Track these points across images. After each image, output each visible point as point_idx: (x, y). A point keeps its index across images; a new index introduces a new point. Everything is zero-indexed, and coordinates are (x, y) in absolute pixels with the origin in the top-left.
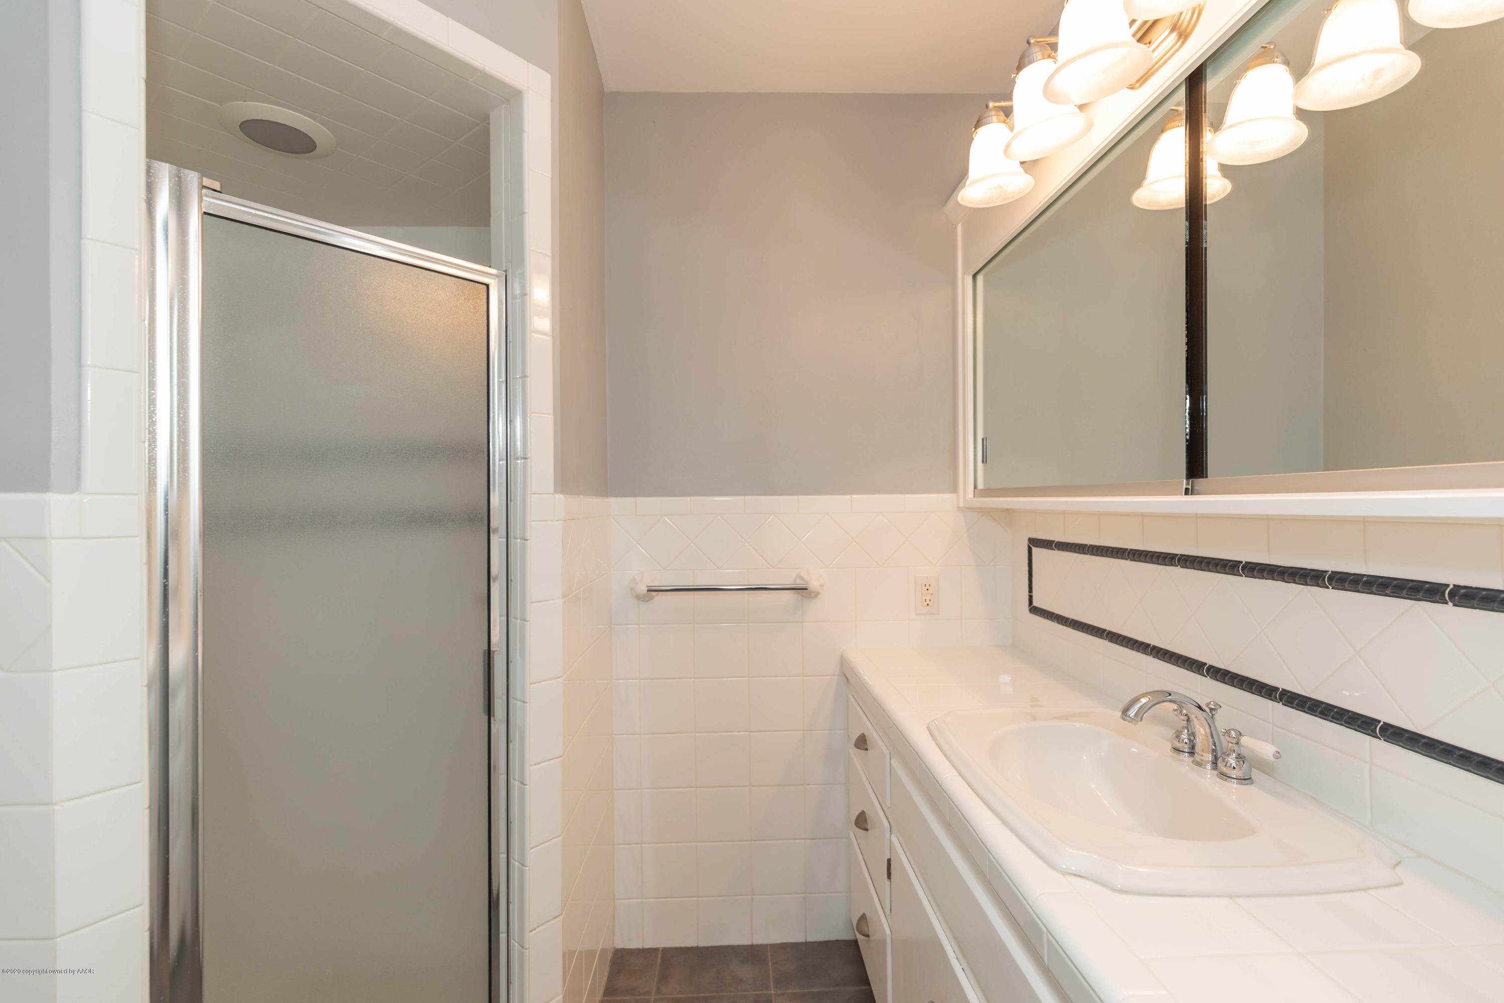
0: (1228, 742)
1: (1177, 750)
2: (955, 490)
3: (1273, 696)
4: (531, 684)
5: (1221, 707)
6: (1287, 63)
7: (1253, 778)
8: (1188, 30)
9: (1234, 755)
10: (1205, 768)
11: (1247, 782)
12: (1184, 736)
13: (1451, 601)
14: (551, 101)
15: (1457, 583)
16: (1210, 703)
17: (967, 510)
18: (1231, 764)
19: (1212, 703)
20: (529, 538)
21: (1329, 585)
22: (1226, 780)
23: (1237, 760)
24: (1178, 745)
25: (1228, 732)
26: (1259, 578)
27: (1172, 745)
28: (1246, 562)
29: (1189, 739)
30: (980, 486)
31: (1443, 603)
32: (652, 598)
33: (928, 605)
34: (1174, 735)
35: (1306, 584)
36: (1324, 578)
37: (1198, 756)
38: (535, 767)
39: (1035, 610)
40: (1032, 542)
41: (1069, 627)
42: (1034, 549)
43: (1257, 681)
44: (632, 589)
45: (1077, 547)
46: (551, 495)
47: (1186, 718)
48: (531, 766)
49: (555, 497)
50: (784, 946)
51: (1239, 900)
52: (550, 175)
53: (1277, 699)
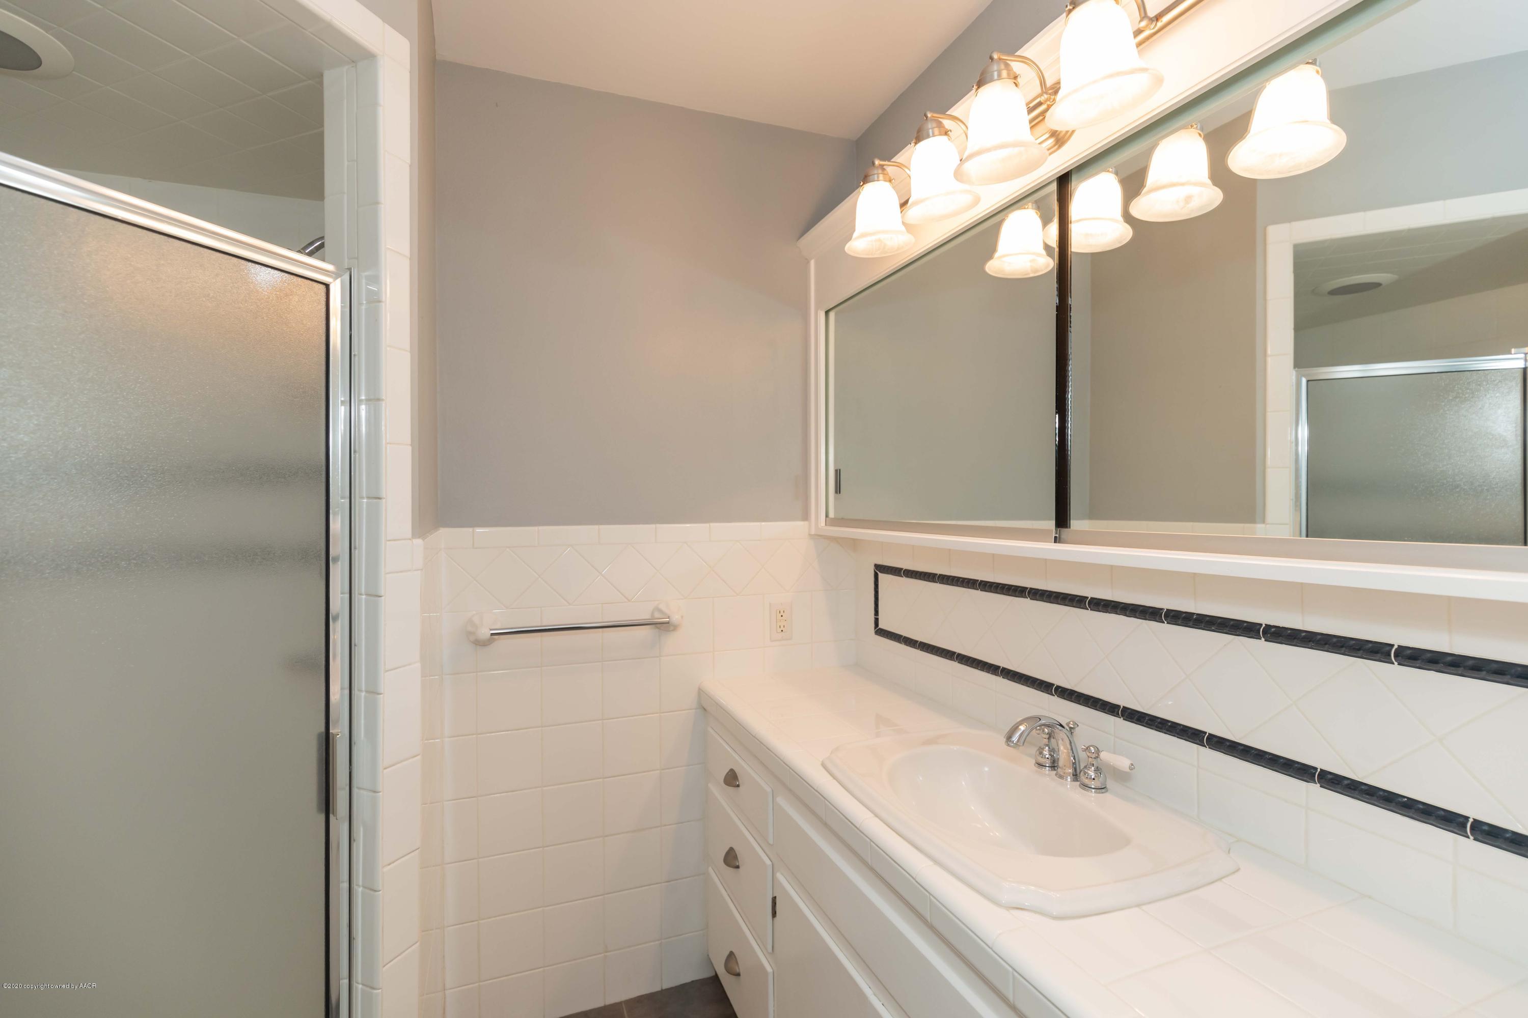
0: (1088, 757)
1: (1040, 765)
2: (805, 517)
3: (1116, 712)
4: (385, 769)
5: (1078, 725)
6: (1117, 174)
7: (1107, 787)
8: (1066, 138)
9: (1093, 768)
10: (1066, 780)
11: (1103, 790)
12: (1046, 752)
13: (1264, 638)
14: (410, 72)
15: (1268, 623)
16: (1070, 722)
17: (817, 537)
18: (1091, 776)
19: (1071, 723)
20: (383, 594)
21: (1165, 620)
22: (1087, 790)
23: (1096, 772)
24: (1041, 760)
25: (1088, 748)
26: (1103, 612)
27: (1036, 760)
28: (1091, 598)
29: (1050, 755)
30: (831, 515)
31: (1257, 639)
32: (494, 640)
33: (782, 631)
34: (1038, 752)
35: (1146, 619)
36: (1162, 615)
37: (1061, 770)
38: (389, 867)
39: (881, 633)
40: (879, 568)
41: (918, 649)
42: (881, 575)
43: (1101, 700)
44: (470, 633)
45: (926, 576)
46: (409, 541)
47: (1047, 736)
48: (383, 867)
49: (412, 542)
50: (639, 1000)
51: (1144, 907)
52: (409, 161)
53: (1118, 714)
